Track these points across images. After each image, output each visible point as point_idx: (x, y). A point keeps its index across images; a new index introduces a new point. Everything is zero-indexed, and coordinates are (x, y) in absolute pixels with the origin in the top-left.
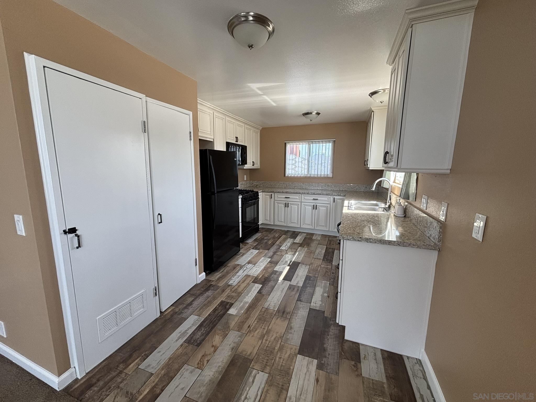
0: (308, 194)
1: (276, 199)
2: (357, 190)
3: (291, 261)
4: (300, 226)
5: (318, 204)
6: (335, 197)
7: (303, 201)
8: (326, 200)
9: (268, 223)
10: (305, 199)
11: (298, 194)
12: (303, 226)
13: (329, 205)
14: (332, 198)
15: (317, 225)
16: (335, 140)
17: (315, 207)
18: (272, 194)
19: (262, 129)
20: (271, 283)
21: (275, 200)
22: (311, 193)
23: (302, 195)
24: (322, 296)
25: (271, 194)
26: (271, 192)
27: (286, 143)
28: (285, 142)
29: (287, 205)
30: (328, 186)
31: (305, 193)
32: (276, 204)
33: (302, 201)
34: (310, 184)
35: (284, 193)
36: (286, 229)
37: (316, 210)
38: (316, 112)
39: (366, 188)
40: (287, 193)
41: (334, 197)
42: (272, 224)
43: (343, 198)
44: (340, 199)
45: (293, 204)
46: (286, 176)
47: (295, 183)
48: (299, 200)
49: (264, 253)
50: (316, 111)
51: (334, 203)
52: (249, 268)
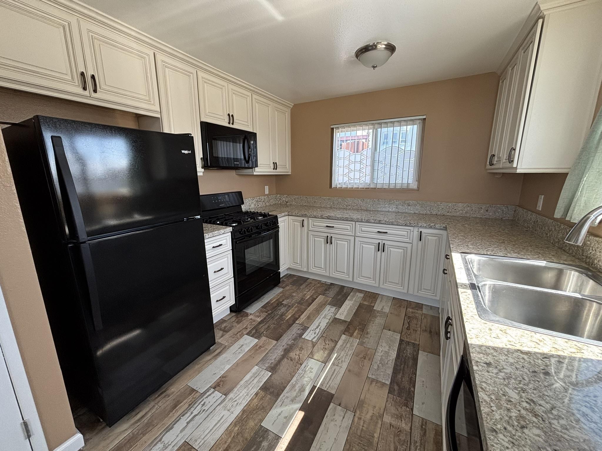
0: (368, 221)
1: (311, 228)
2: (468, 215)
3: (314, 387)
4: (353, 279)
5: (387, 243)
6: (424, 231)
7: (358, 234)
8: (405, 236)
9: (299, 267)
10: (362, 231)
11: (350, 221)
12: (358, 279)
13: (409, 246)
14: (415, 232)
15: (385, 281)
16: (424, 117)
17: (381, 248)
18: (303, 220)
19: (293, 106)
21: (310, 229)
22: (373, 221)
23: (357, 223)
25: (302, 219)
26: (302, 216)
27: (333, 129)
28: (332, 127)
29: (329, 240)
30: (409, 206)
31: (362, 219)
32: (311, 238)
33: (356, 235)
34: (375, 201)
35: (323, 218)
36: (329, 281)
37: (383, 253)
38: (386, 43)
39: (487, 211)
40: (329, 218)
41: (420, 230)
42: (305, 270)
43: (437, 233)
44: (432, 235)
45: (342, 240)
46: (333, 186)
47: (348, 199)
48: (351, 233)
49: (265, 351)
50: (386, 40)
51: (420, 243)
52: (207, 411)
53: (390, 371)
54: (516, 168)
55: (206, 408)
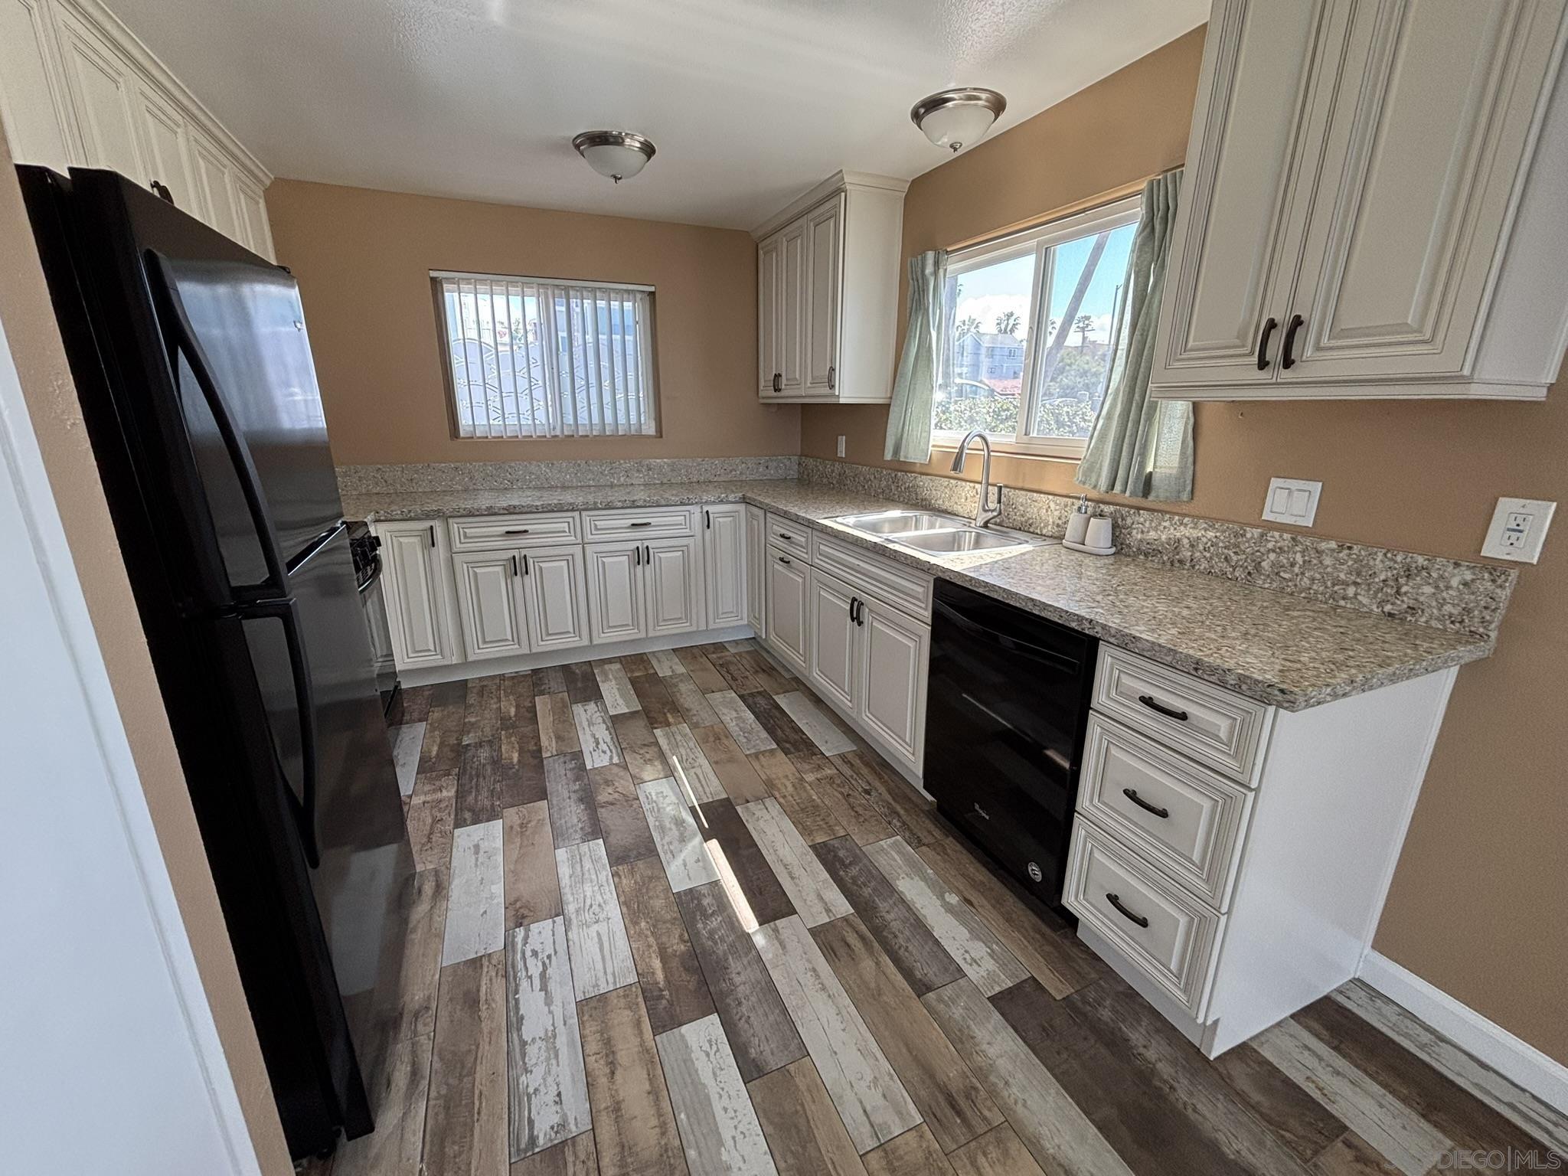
0: (609, 507)
1: (457, 546)
3: (693, 810)
4: (591, 641)
5: (651, 544)
6: (711, 509)
7: (589, 538)
8: (681, 524)
10: (597, 529)
11: (567, 511)
12: (603, 635)
13: (690, 542)
14: (698, 514)
15: (657, 622)
16: (652, 289)
17: (641, 557)
18: (432, 527)
19: (272, 183)
20: (741, 975)
21: (455, 550)
22: (620, 504)
23: (584, 513)
24: (949, 909)
25: (427, 524)
26: (428, 516)
27: (436, 285)
28: (433, 274)
29: (517, 567)
30: (650, 469)
31: (595, 503)
32: (461, 569)
33: (586, 541)
34: (579, 465)
35: (495, 514)
36: (525, 668)
37: (648, 567)
39: (767, 467)
40: (511, 511)
41: (705, 509)
42: (455, 660)
43: (734, 510)
44: (725, 515)
45: (550, 559)
46: (462, 434)
47: (513, 464)
48: (573, 538)
49: (541, 822)
51: (708, 532)
52: (556, 953)
53: (764, 734)
54: (838, 396)
55: (550, 951)
